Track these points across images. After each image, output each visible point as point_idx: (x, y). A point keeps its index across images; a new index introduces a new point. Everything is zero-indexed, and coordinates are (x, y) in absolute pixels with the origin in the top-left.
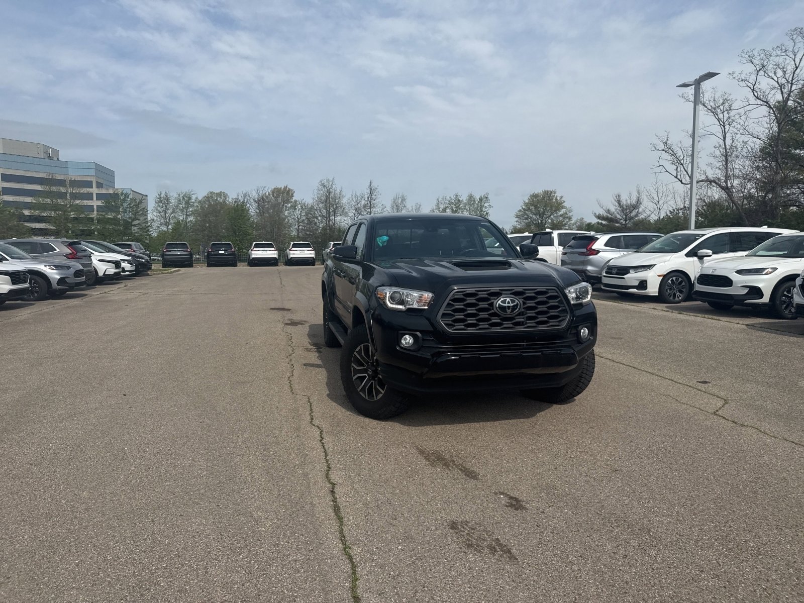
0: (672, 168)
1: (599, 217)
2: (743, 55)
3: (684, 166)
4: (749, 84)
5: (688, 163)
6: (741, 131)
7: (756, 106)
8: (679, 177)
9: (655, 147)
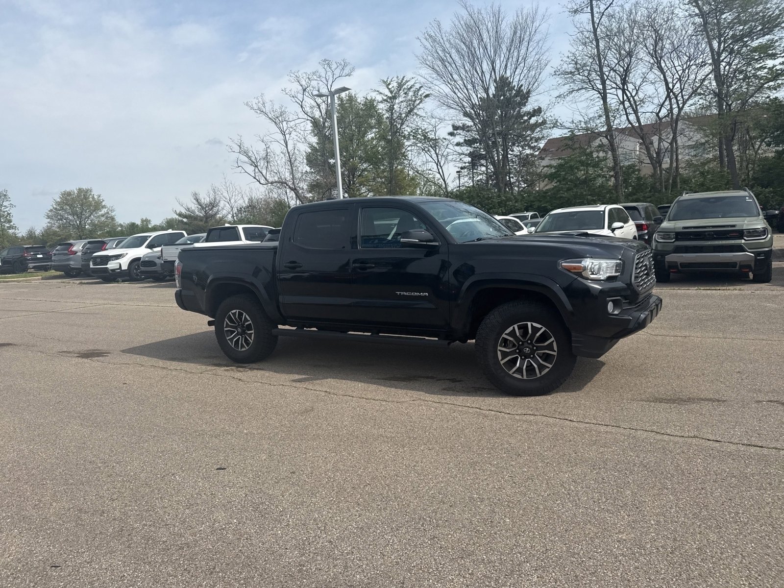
0: (250, 169)
1: (180, 215)
2: (292, 75)
3: (259, 167)
4: (298, 101)
5: (262, 165)
6: (303, 140)
7: (303, 120)
8: (257, 178)
9: (231, 149)
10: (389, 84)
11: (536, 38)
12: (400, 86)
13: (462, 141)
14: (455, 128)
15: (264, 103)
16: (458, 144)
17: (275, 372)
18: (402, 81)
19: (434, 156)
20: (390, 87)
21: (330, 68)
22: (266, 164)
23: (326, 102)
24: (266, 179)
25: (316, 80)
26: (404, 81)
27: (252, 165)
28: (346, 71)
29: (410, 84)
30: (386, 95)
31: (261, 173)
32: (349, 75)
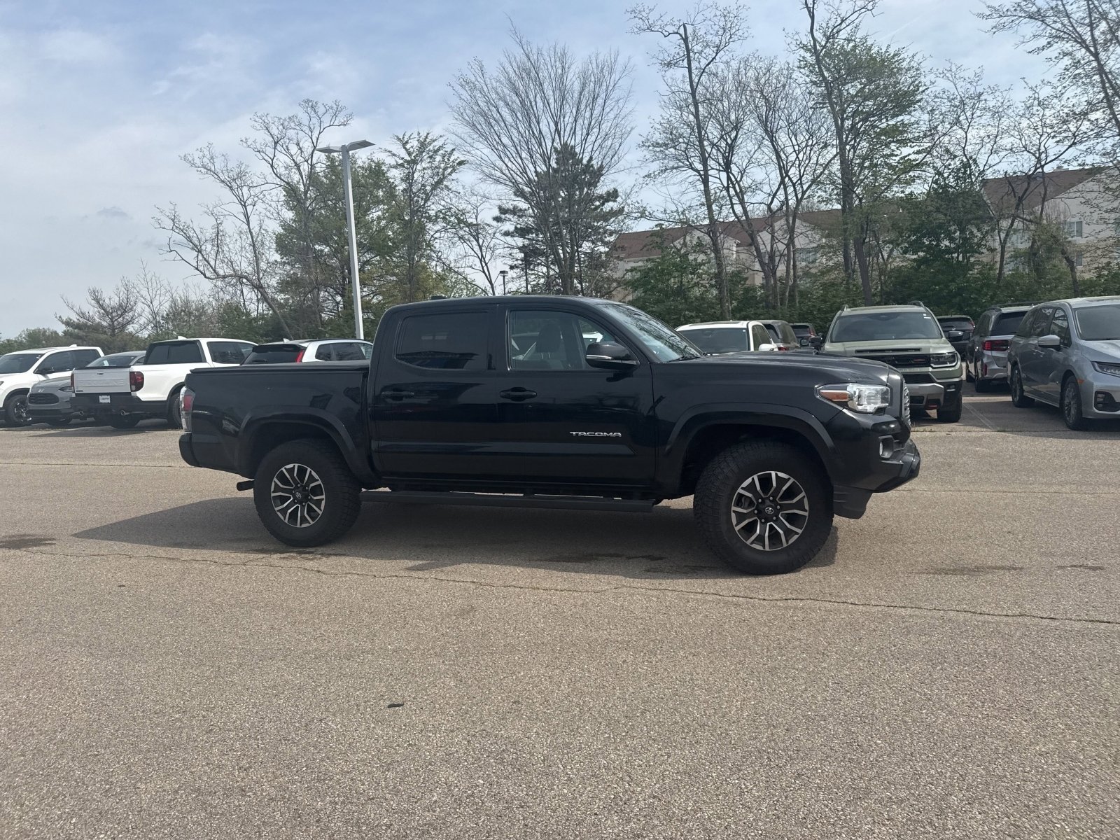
2: (257, 120)
3: (204, 253)
4: (267, 158)
6: (275, 215)
7: (273, 186)
8: (201, 269)
9: (159, 224)
10: (407, 142)
11: (615, 95)
12: (423, 145)
13: (512, 229)
14: (503, 211)
15: (212, 158)
16: (507, 234)
17: (366, 557)
18: (425, 140)
19: (476, 248)
20: (408, 146)
21: (315, 113)
22: (216, 248)
23: (309, 162)
24: (214, 270)
25: (294, 129)
26: (428, 140)
27: (193, 249)
28: (341, 119)
29: (437, 144)
30: (402, 158)
31: (207, 261)
32: (344, 124)
